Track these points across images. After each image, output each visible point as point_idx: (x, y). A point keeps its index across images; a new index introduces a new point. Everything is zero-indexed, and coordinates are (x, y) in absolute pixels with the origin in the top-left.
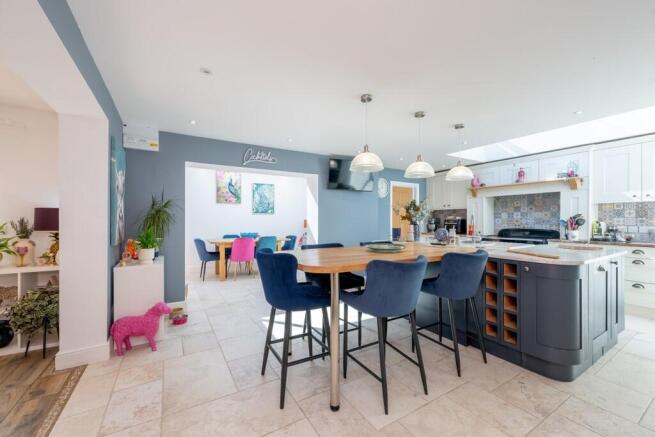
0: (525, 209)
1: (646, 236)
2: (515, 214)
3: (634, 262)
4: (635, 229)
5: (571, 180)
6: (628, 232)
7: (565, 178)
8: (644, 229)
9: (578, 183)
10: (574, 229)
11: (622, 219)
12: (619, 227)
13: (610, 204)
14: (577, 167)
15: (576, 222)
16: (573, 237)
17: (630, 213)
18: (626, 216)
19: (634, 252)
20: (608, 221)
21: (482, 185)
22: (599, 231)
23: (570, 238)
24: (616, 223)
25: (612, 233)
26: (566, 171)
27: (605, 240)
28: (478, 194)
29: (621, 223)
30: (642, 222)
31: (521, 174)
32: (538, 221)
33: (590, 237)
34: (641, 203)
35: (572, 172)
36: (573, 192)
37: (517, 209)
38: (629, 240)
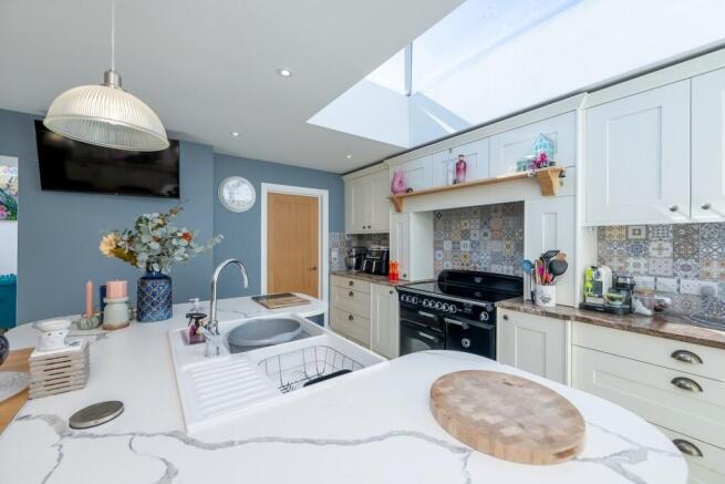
0: (476, 234)
1: (696, 303)
2: (462, 242)
3: (675, 381)
4: (670, 284)
5: (542, 173)
6: (656, 291)
7: (529, 172)
8: (692, 286)
9: (556, 180)
10: (546, 282)
11: (642, 261)
12: (637, 279)
13: (620, 228)
14: (552, 146)
15: (552, 267)
16: (545, 300)
17: (660, 249)
18: (654, 253)
19: (675, 355)
20: (616, 264)
21: (408, 191)
22: (598, 287)
23: (539, 302)
24: (631, 269)
25: (623, 294)
26: (531, 157)
27: (609, 311)
28: (404, 208)
29: (643, 270)
30: (686, 268)
31: (461, 167)
32: (497, 258)
33: (579, 300)
34: (686, 226)
35: (543, 157)
36: (547, 200)
37: (465, 234)
38: (660, 312)
